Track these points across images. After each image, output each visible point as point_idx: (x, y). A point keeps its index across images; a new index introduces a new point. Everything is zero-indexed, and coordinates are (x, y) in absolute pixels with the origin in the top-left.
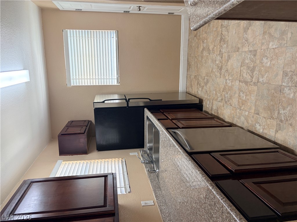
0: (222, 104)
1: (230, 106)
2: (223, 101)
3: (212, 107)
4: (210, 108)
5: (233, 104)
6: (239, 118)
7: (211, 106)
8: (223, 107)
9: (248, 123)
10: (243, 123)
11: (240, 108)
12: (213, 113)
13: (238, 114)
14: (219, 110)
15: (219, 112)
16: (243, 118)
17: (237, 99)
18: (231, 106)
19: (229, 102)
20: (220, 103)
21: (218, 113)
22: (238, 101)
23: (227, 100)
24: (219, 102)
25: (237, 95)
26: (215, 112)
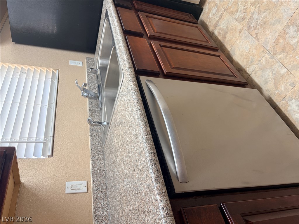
0: (239, 27)
1: (254, 39)
2: (245, 22)
3: (218, 21)
4: (214, 22)
5: (263, 40)
6: (263, 69)
7: (217, 19)
8: (240, 33)
9: (276, 86)
10: (266, 82)
11: (275, 54)
12: (216, 33)
13: (263, 62)
14: (229, 33)
15: (228, 37)
16: (269, 74)
17: (277, 35)
18: (258, 40)
19: (257, 32)
20: (236, 23)
21: (224, 38)
22: (277, 39)
23: (252, 26)
24: (235, 21)
25: (279, 27)
26: (219, 33)
